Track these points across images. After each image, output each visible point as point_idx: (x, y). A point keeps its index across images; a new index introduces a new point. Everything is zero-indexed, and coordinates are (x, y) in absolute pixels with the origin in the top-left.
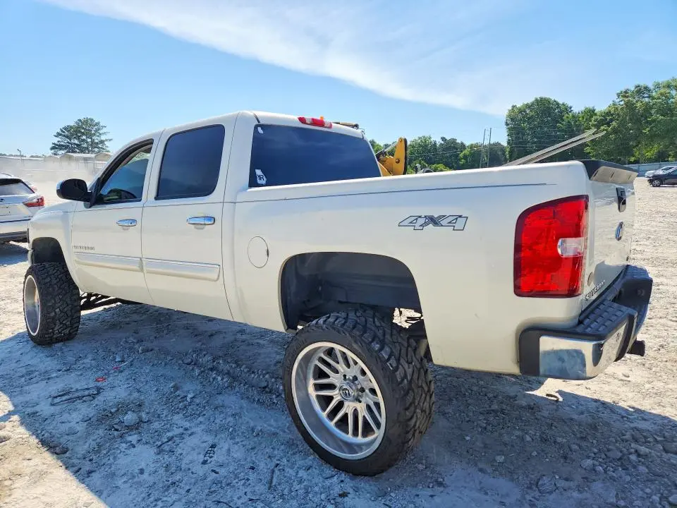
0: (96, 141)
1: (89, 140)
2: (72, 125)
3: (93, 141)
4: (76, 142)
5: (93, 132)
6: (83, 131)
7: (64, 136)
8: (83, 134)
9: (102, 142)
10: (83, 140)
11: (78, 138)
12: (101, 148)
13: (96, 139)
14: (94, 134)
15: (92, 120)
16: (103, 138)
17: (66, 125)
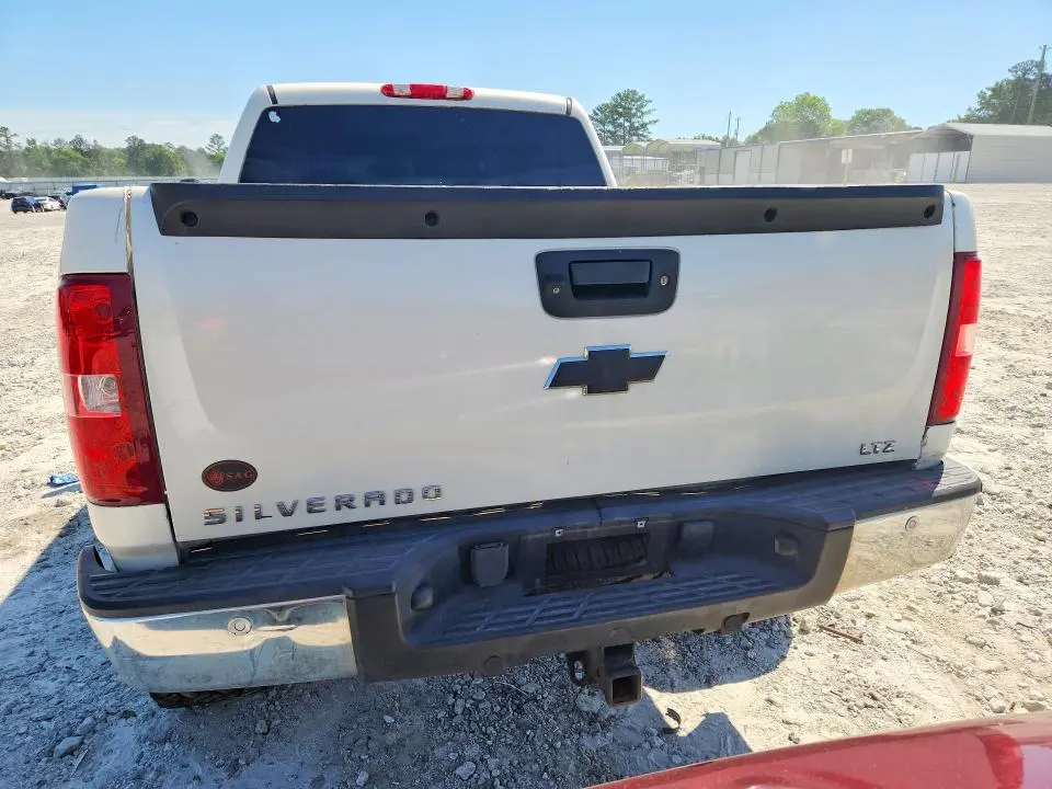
0: (636, 125)
1: (627, 124)
2: (608, 102)
3: (632, 125)
4: (611, 128)
5: (634, 111)
6: (621, 110)
7: (597, 120)
8: (621, 115)
9: (644, 126)
10: (620, 125)
11: (613, 122)
12: (642, 135)
13: (637, 122)
14: (635, 115)
15: (634, 92)
16: (646, 119)
17: (600, 103)
